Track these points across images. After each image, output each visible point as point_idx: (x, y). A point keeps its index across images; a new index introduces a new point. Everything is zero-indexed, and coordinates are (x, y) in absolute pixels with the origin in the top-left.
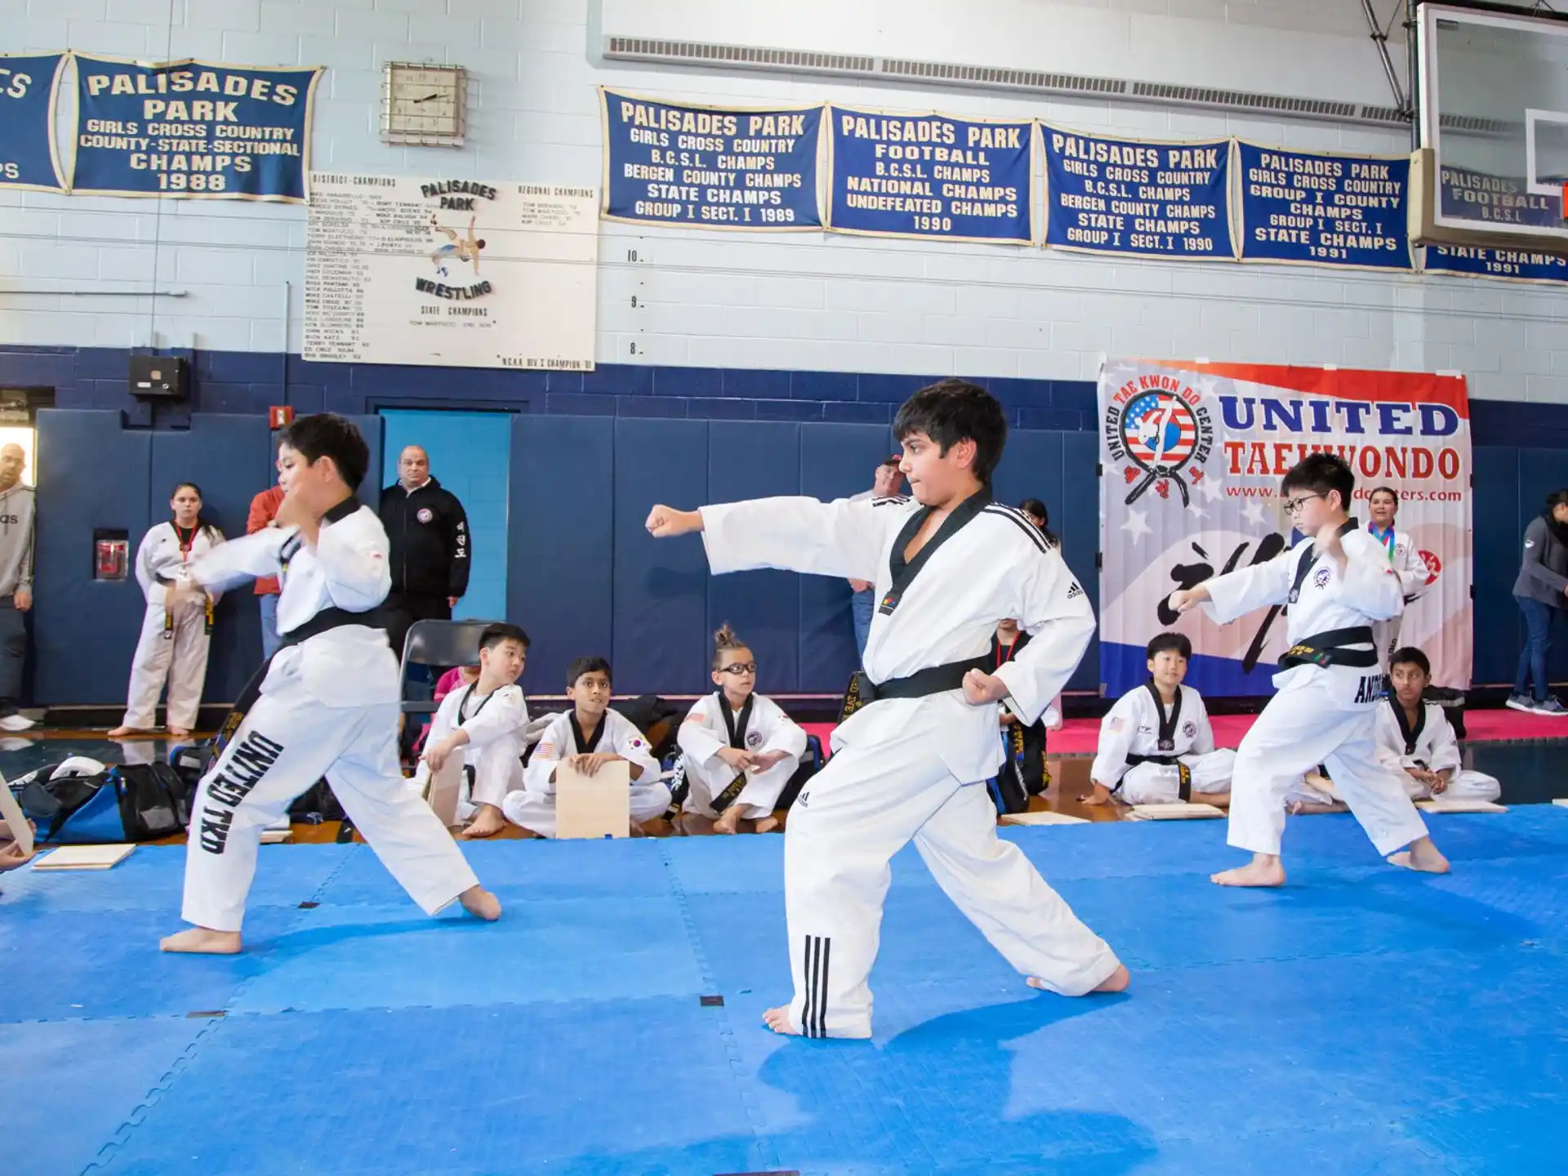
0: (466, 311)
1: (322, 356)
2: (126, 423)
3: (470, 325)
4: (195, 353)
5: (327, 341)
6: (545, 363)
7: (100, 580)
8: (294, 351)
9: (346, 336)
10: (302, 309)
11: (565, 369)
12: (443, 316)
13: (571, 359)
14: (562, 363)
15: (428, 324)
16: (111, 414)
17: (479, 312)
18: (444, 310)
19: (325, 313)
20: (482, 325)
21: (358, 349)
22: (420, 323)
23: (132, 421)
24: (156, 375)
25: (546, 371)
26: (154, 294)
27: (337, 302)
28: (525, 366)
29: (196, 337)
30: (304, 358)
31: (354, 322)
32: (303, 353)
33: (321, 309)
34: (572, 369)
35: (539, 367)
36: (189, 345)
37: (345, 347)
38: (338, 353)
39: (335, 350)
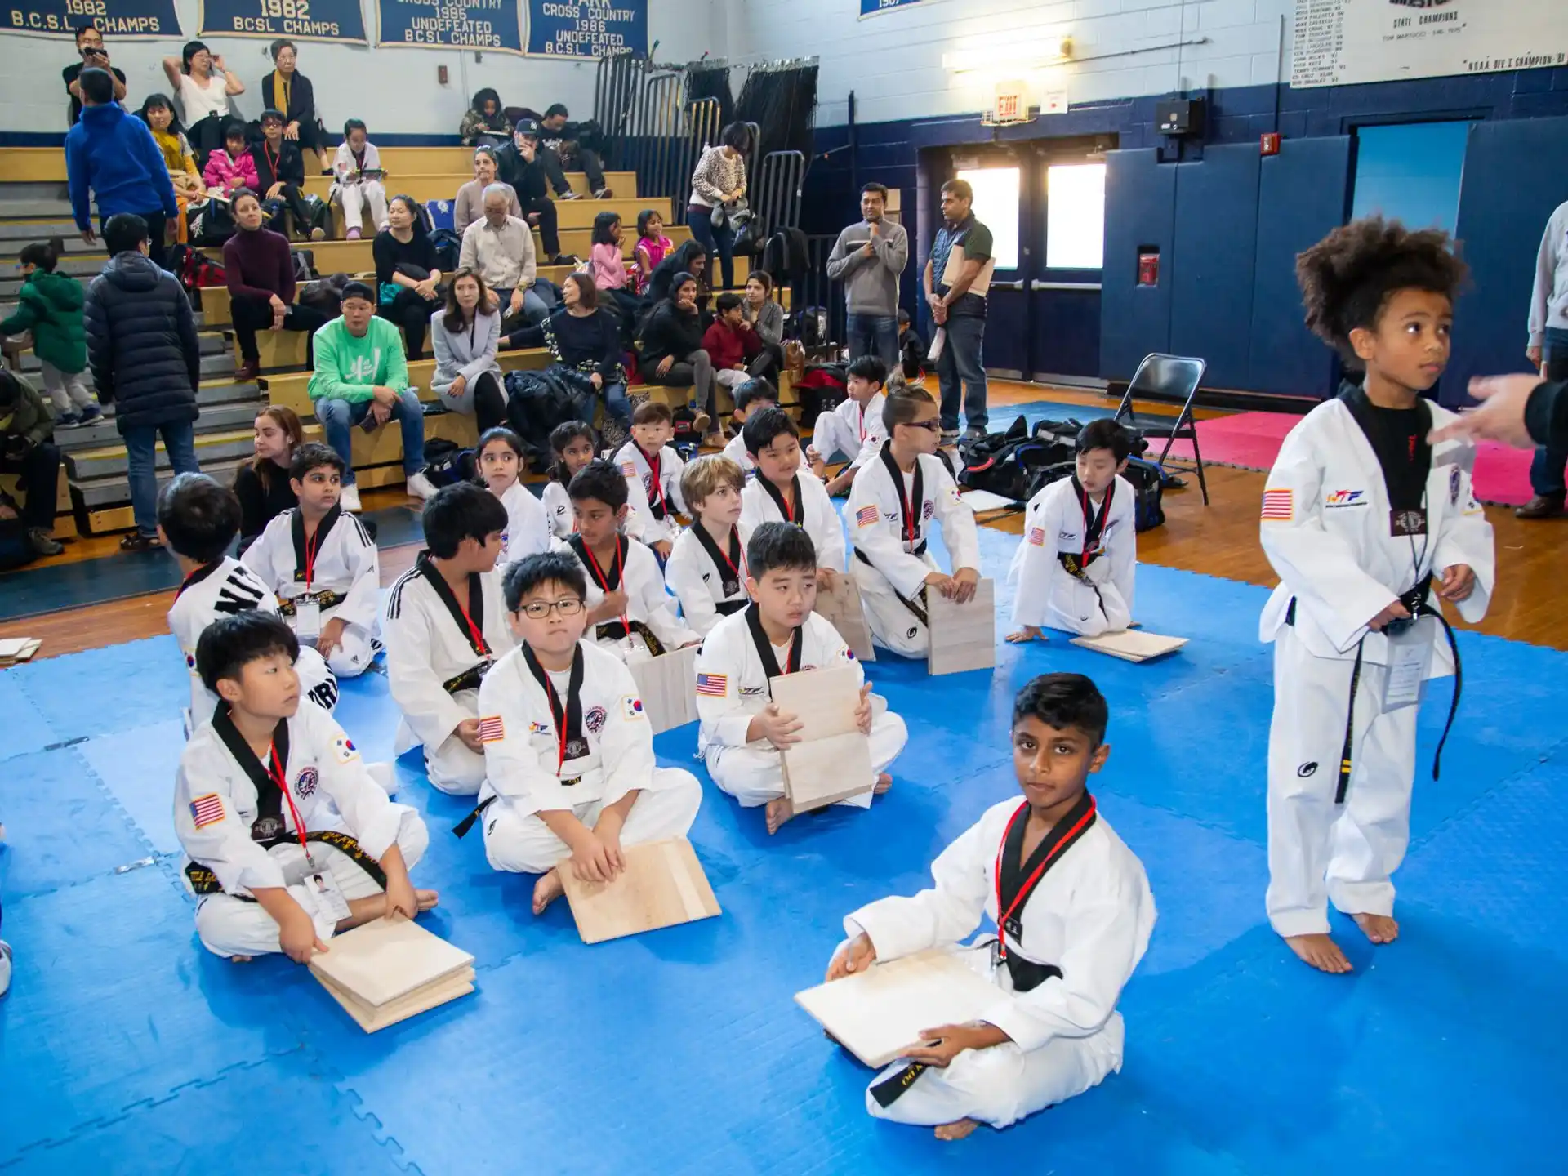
0: (1436, 18)
1: (1307, 82)
2: (1161, 158)
3: (1440, 32)
4: (1211, 92)
5: (1311, 67)
6: (1513, 63)
7: (1141, 285)
8: (1284, 80)
9: (1325, 63)
10: (1292, 38)
11: (1534, 66)
12: (1415, 27)
13: (1542, 54)
14: (1532, 60)
15: (1399, 37)
16: (1151, 151)
17: (1450, 16)
18: (1415, 21)
19: (1310, 41)
20: (1451, 30)
21: (1336, 72)
22: (1392, 38)
23: (1167, 155)
24: (1174, 117)
25: (1514, 71)
26: (1181, 45)
27: (1321, 28)
28: (1491, 69)
29: (1212, 78)
30: (1292, 86)
31: (1334, 46)
32: (1291, 81)
33: (1307, 38)
34: (1542, 65)
35: (1506, 68)
36: (1205, 86)
37: (1327, 71)
38: (1319, 78)
39: (1317, 76)
